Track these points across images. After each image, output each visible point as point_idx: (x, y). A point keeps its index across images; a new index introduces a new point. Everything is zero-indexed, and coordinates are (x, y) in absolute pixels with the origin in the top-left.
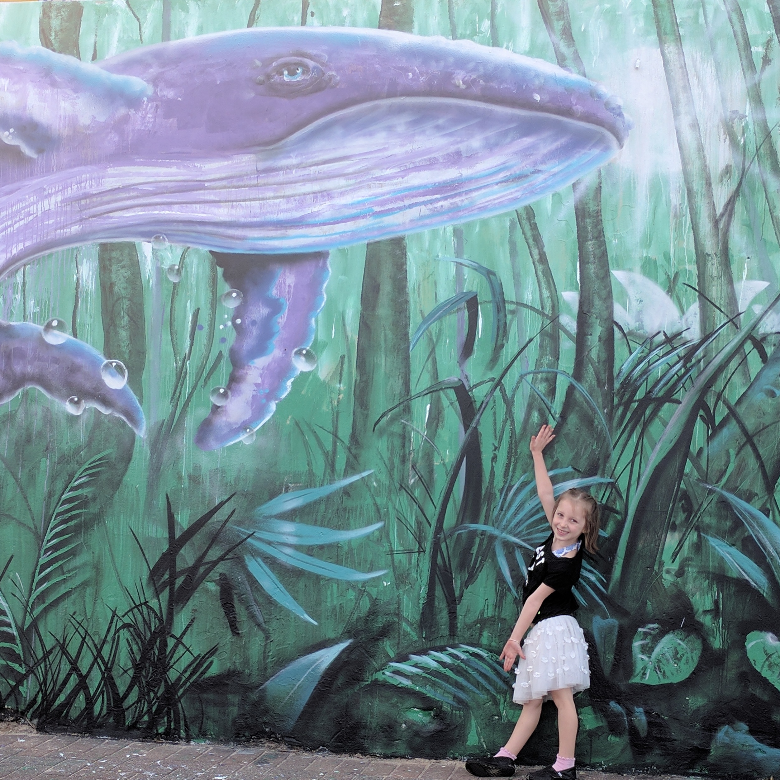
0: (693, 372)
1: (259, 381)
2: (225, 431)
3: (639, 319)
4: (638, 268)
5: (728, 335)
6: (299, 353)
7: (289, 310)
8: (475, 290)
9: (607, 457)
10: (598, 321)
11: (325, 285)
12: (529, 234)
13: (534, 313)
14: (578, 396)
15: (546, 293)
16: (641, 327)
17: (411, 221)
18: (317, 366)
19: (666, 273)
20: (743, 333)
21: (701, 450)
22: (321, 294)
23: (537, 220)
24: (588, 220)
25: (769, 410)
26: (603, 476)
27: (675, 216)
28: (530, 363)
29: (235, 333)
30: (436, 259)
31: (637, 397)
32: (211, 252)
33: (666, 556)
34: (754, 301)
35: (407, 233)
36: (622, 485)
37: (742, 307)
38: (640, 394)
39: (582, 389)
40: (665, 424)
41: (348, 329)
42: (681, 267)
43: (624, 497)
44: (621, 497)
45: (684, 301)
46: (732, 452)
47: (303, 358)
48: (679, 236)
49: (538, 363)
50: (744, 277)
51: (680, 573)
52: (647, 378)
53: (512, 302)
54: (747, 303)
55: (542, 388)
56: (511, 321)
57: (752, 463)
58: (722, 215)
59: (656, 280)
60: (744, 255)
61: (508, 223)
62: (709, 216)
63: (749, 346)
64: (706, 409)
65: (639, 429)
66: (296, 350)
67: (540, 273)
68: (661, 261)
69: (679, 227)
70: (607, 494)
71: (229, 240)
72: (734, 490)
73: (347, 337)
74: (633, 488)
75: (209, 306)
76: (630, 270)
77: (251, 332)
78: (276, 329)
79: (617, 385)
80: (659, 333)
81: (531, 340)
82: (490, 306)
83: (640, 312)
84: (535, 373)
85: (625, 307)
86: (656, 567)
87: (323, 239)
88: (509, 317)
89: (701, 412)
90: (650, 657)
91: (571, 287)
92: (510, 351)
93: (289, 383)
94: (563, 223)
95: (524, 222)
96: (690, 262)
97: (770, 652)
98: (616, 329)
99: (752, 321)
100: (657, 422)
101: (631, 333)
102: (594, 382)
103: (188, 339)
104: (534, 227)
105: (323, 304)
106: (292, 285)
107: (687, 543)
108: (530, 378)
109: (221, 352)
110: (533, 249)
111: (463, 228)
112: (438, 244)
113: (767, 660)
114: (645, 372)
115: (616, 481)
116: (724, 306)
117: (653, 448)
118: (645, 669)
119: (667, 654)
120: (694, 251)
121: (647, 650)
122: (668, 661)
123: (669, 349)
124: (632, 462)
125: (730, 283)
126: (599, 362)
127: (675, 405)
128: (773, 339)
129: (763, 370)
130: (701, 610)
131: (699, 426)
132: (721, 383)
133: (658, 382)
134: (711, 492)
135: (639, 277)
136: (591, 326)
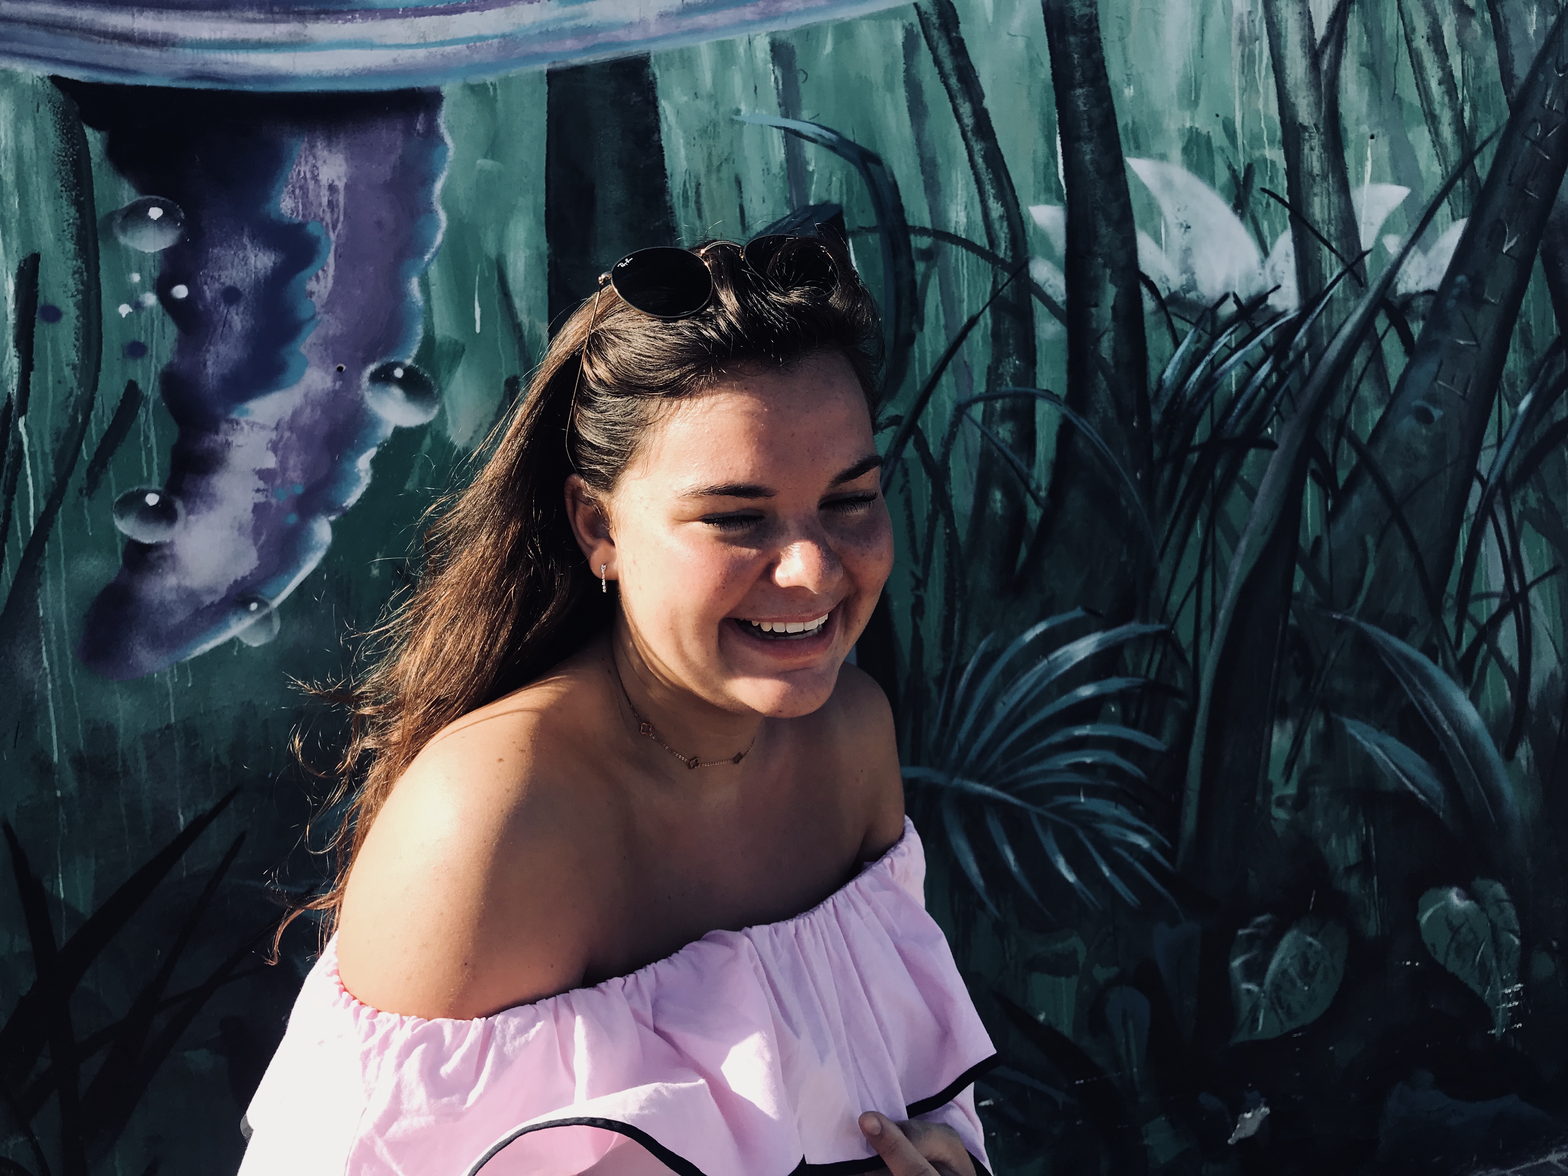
0: (1293, 380)
1: (270, 462)
2: (181, 615)
3: (1187, 270)
4: (1176, 153)
5: (1346, 300)
6: (383, 377)
7: (338, 257)
8: (835, 199)
9: (1152, 575)
10: (1108, 272)
11: (438, 186)
12: (948, 64)
13: (973, 256)
14: (1081, 444)
15: (996, 209)
16: (1191, 286)
17: (663, 15)
18: (442, 413)
19: (1230, 167)
20: (1370, 295)
21: (1318, 541)
22: (429, 210)
23: (964, 30)
24: (1072, 39)
25: (1424, 449)
26: (1145, 621)
27: (1241, 39)
28: (976, 377)
29: (172, 330)
30: (734, 120)
31: (1197, 440)
32: (56, 80)
33: (1275, 772)
34: (1387, 228)
35: (654, 49)
36: (1185, 633)
37: (1366, 241)
38: (1201, 434)
39: (1087, 426)
40: (1251, 493)
41: (519, 304)
42: (1257, 154)
43: (1190, 657)
44: (1184, 660)
45: (1265, 226)
46: (1370, 541)
47: (397, 392)
48: (1250, 87)
49: (993, 374)
50: (1367, 177)
51: (1301, 801)
52: (1211, 399)
53: (923, 231)
54: (1375, 231)
55: (1004, 432)
56: (926, 277)
57: (1403, 559)
58: (1325, 41)
59: (1211, 180)
60: (1365, 129)
61: (899, 36)
62: (1303, 41)
63: (1381, 323)
64: (1321, 456)
65: (1205, 509)
66: (372, 368)
67: (980, 161)
68: (1219, 139)
69: (1248, 61)
70: (1157, 657)
71: (117, 47)
72: (1376, 619)
73: (517, 327)
74: (1205, 637)
75: (70, 246)
76: (1163, 157)
77: (227, 323)
78: (304, 312)
79: (1156, 417)
80: (1225, 297)
81: (973, 321)
82: (873, 240)
83: (1187, 252)
84: (988, 398)
85: (1157, 240)
86: (1259, 798)
87: (421, 54)
88: (920, 267)
89: (1313, 465)
90: (1260, 985)
91: (1049, 193)
92: (928, 348)
93: (364, 463)
94: (1020, 43)
95: (935, 33)
96: (1271, 142)
97: (1456, 922)
98: (1144, 290)
99: (1385, 270)
100: (1238, 493)
101: (1174, 298)
102: (1111, 413)
103: (12, 351)
104: (959, 49)
105: (439, 238)
106: (341, 185)
107: (1308, 738)
108: (977, 412)
109: (132, 387)
110: (959, 101)
111: (793, 42)
112: (737, 81)
113: (1452, 939)
114: (1209, 382)
115: (1172, 628)
116: (1337, 239)
117: (1234, 548)
118: (1255, 1009)
119: (1292, 971)
120: (1277, 118)
121: (1255, 971)
122: (1293, 982)
123: (1246, 330)
124: (1199, 581)
125: (1344, 188)
126: (1117, 365)
127: (1265, 453)
128: (1420, 304)
129: (1408, 369)
130: (1341, 867)
131: (1310, 493)
132: (1341, 400)
133: (1232, 403)
134: (1342, 625)
135: (1180, 175)
136: (1095, 285)
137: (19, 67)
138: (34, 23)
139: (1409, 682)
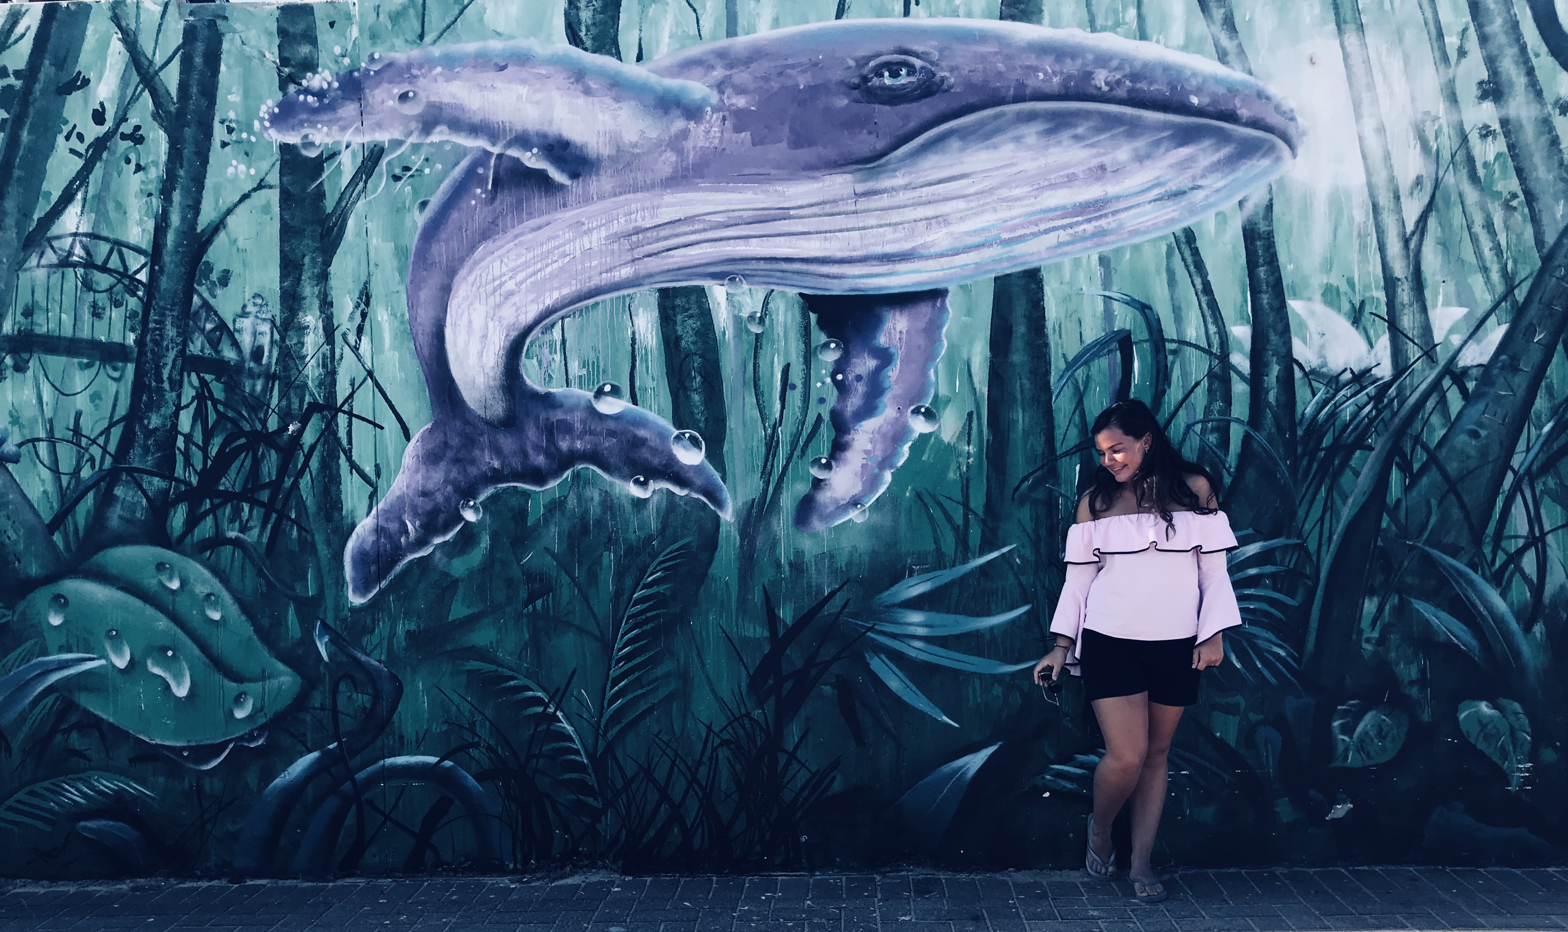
0: (1386, 414)
1: (869, 447)
2: (831, 508)
3: (1322, 356)
4: (1318, 297)
5: (1423, 370)
6: (916, 411)
7: (902, 361)
8: (1127, 328)
9: (1294, 514)
10: (1275, 359)
11: (944, 330)
12: (1189, 260)
13: (1199, 352)
14: (1255, 445)
15: (1212, 329)
16: (1324, 365)
17: (1049, 248)
18: (940, 427)
19: (1350, 302)
20: (1439, 368)
21: (1399, 501)
22: (940, 340)
23: (1199, 244)
24: (1258, 243)
25: (1473, 453)
26: (1288, 537)
27: (1359, 235)
28: (1198, 410)
29: (836, 392)
30: (1080, 293)
31: (1324, 445)
32: (801, 294)
33: (1365, 624)
34: (1452, 331)
35: (1043, 264)
36: (1312, 546)
37: (1438, 338)
38: (1326, 442)
39: (1260, 437)
40: (1357, 474)
41: (976, 380)
42: (1367, 295)
43: (1315, 558)
44: (1311, 560)
45: (1372, 333)
46: (1433, 502)
47: (921, 418)
48: (1364, 260)
49: (1207, 410)
50: (1440, 303)
51: (1382, 641)
52: (1334, 424)
53: (1173, 341)
54: (1444, 332)
55: (1212, 438)
56: (1173, 363)
57: (1456, 513)
58: (1413, 233)
59: (1339, 310)
60: (1439, 278)
61: (1164, 248)
62: (1398, 235)
63: (1447, 382)
64: (1403, 455)
65: (1327, 481)
66: (912, 408)
67: (1204, 306)
68: (1344, 287)
69: (1363, 247)
70: (1295, 558)
71: (823, 280)
72: (1437, 545)
73: (974, 389)
74: (1324, 549)
75: (801, 360)
76: (1309, 299)
77: (856, 390)
78: (886, 384)
79: (1300, 432)
80: (1345, 370)
81: (1197, 384)
82: (1146, 346)
83: (1322, 347)
84: (1204, 422)
85: (1305, 342)
86: (1354, 637)
87: (941, 273)
88: (1170, 358)
89: (1397, 459)
90: (1351, 738)
91: (1243, 319)
92: (1172, 397)
93: (906, 449)
94: (1229, 247)
95: (1183, 246)
96: (1377, 288)
97: (1484, 722)
98: (1296, 367)
99: (1451, 353)
100: (1348, 473)
101: (1313, 371)
102: (1273, 430)
103: (778, 401)
104: (1195, 252)
105: (943, 352)
106: (904, 331)
107: (1387, 607)
108: (1198, 428)
109: (820, 415)
110: (1195, 277)
111: (1111, 256)
112: (1082, 276)
113: (1481, 731)
114: (1333, 415)
115: (1305, 541)
116: (1419, 338)
117: (1344, 502)
118: (1346, 751)
119: (1371, 733)
120: (1381, 275)
121: (1348, 729)
122: (1372, 739)
123: (1357, 387)
124: (1322, 518)
125: (1424, 309)
126: (1278, 406)
127: (1367, 453)
128: (1474, 372)
129: (1464, 408)
130: (1406, 680)
131: (1395, 475)
132: (1418, 425)
133: (1346, 426)
134: (1412, 548)
135: (1319, 307)
136: (1267, 365)
137: (788, 290)
138: (793, 272)
139: (1457, 582)
